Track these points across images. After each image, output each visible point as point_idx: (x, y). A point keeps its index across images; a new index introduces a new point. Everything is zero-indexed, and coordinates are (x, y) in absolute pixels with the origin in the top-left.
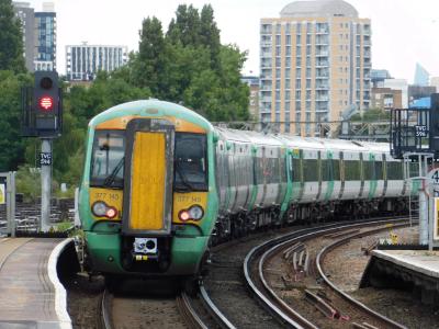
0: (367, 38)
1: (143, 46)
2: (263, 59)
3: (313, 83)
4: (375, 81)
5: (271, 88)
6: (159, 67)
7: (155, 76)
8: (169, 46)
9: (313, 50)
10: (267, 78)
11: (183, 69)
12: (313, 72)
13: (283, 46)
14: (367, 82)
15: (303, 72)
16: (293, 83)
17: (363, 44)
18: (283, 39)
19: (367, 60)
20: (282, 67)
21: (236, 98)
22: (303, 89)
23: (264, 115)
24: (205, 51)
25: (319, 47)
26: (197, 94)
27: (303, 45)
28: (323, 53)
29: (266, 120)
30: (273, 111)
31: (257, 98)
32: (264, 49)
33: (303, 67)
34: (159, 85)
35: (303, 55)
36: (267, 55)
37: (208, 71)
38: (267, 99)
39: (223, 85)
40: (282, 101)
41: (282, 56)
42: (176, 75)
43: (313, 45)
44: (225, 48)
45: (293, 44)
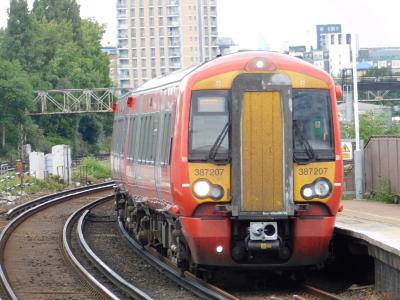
0: (213, 8)
1: (11, 23)
2: (120, 31)
3: (166, 51)
4: (222, 48)
5: (129, 57)
6: (26, 41)
7: (22, 49)
8: (35, 22)
9: (165, 21)
10: (124, 48)
11: (47, 41)
12: (166, 41)
13: (137, 18)
14: (214, 49)
15: (157, 41)
16: (148, 52)
17: (210, 14)
18: (137, 12)
19: (214, 29)
20: (138, 38)
21: (97, 66)
22: (157, 57)
23: (122, 81)
24: (67, 25)
25: (171, 18)
26: (62, 64)
27: (156, 16)
28: (174, 24)
29: (125, 86)
30: (131, 78)
31: (116, 66)
32: (120, 21)
33: (157, 36)
34: (27, 58)
35: (156, 26)
36: (123, 27)
37: (71, 43)
38: (125, 67)
39: (85, 55)
40: (139, 68)
41: (137, 27)
42: (42, 48)
43: (165, 16)
44: (85, 21)
45: (146, 16)
